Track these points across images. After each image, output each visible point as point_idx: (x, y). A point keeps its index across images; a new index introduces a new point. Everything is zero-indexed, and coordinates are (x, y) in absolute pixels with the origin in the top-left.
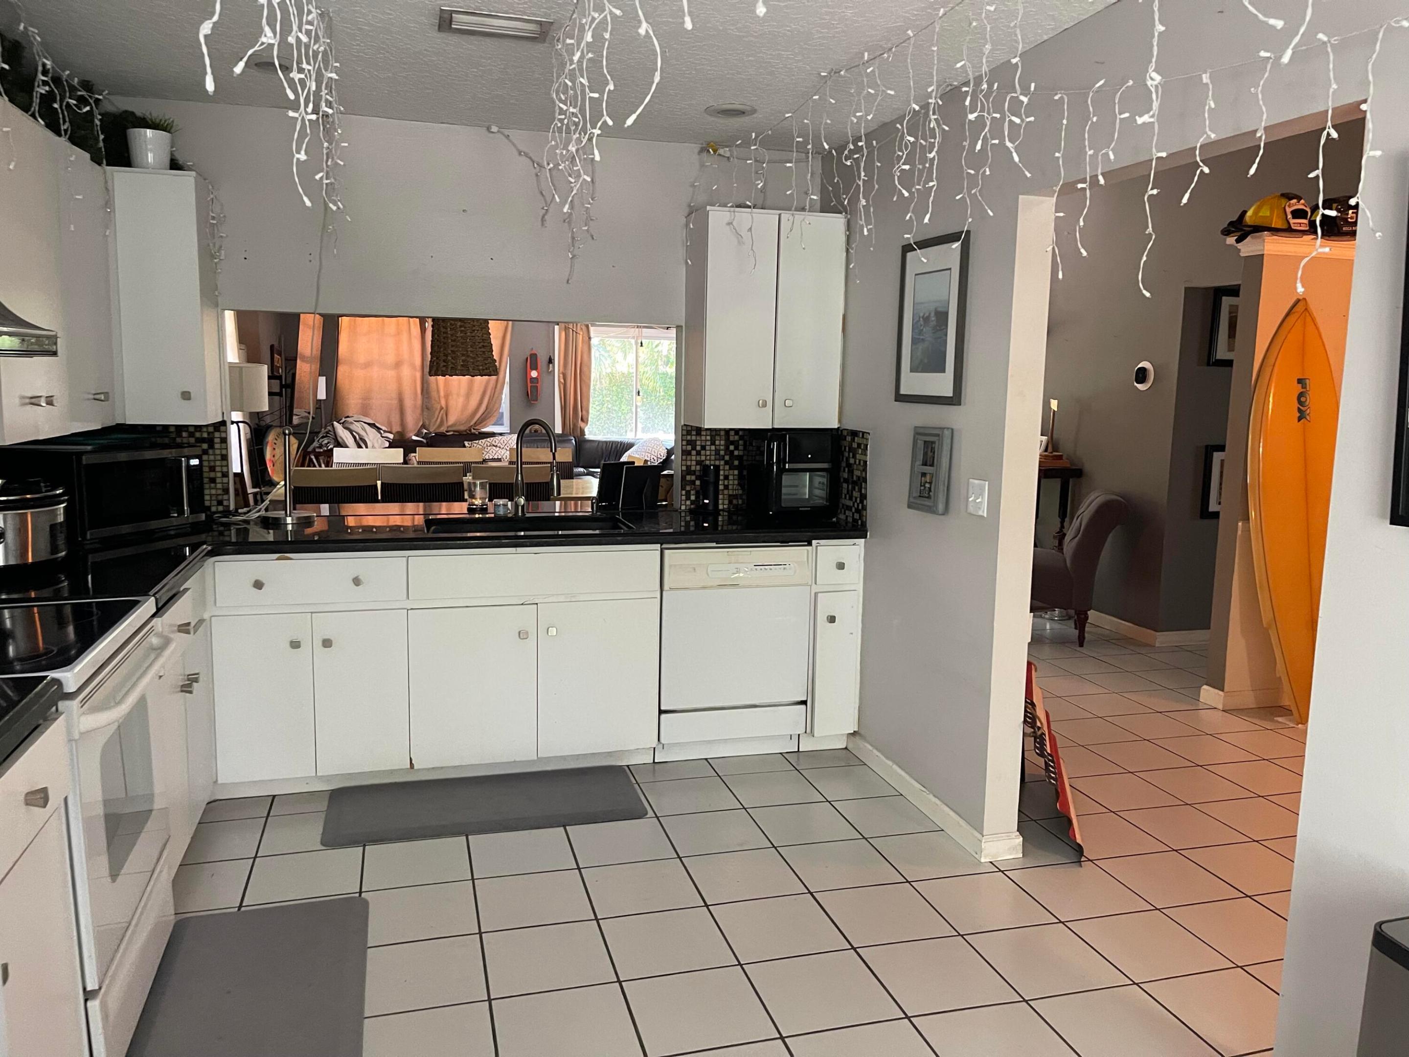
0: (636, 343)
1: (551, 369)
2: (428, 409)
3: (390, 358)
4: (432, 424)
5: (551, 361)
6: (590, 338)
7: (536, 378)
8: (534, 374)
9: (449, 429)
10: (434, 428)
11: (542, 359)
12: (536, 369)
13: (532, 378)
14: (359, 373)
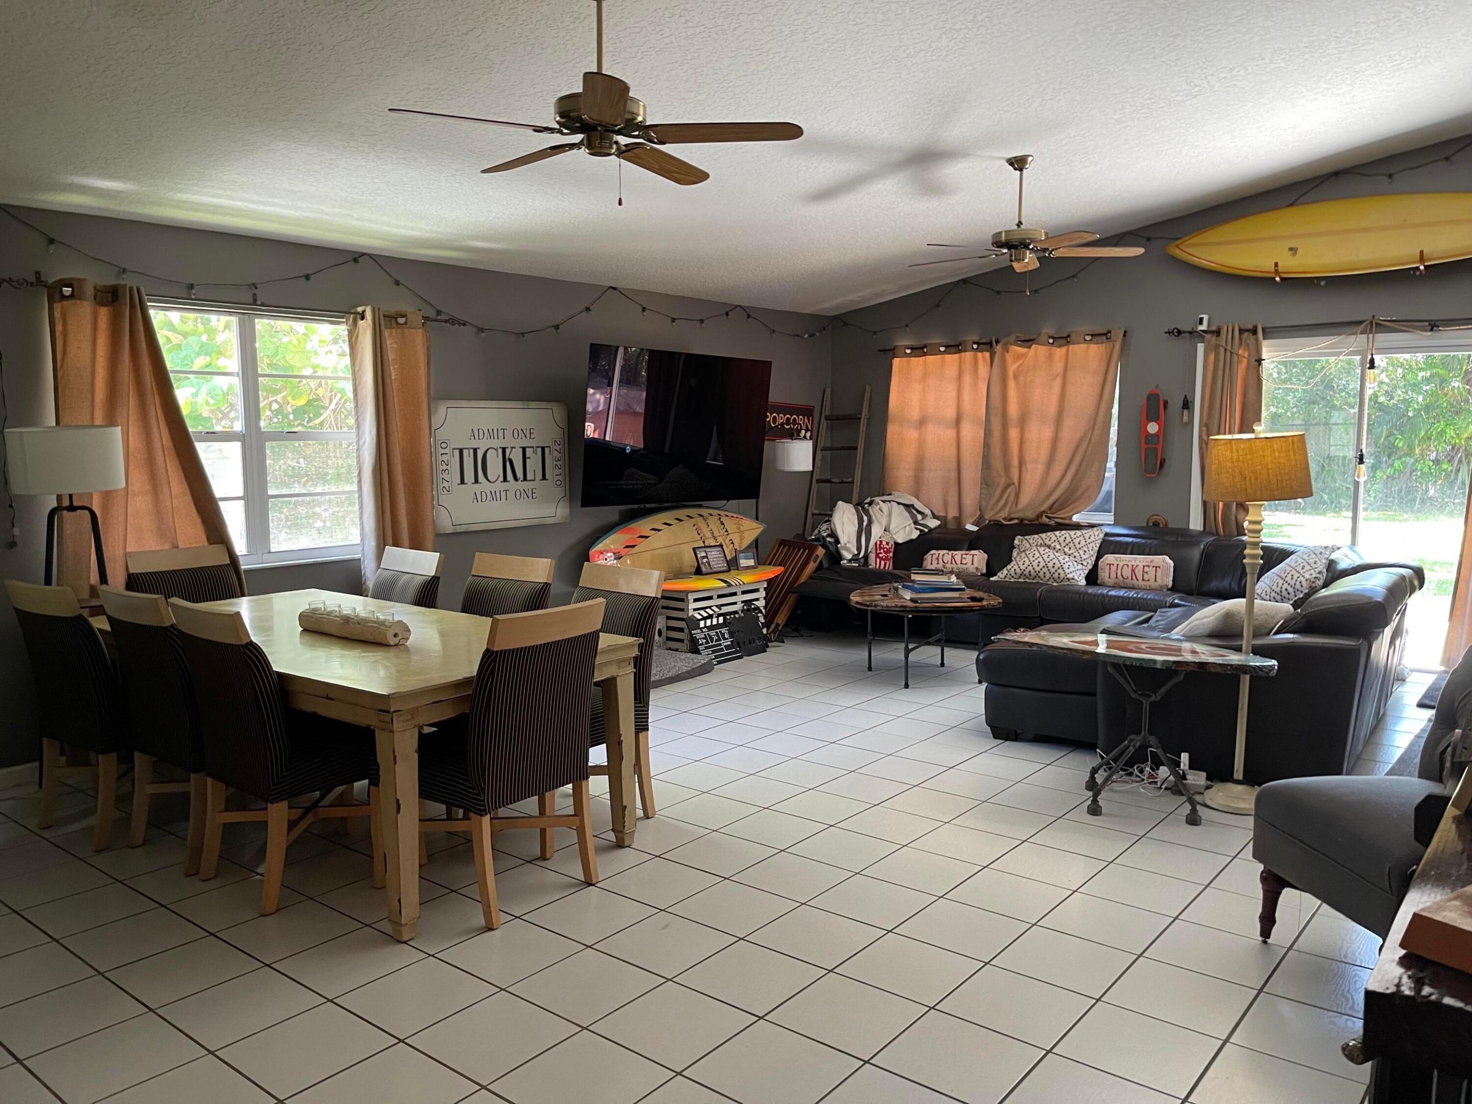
0: (1362, 364)
1: (1185, 419)
2: (987, 485)
3: (951, 413)
4: (989, 507)
5: (1187, 405)
6: (1259, 361)
7: (1156, 435)
8: (1153, 428)
9: (1013, 516)
10: (992, 513)
11: (1176, 403)
12: (1156, 420)
13: (1148, 435)
14: (912, 434)
